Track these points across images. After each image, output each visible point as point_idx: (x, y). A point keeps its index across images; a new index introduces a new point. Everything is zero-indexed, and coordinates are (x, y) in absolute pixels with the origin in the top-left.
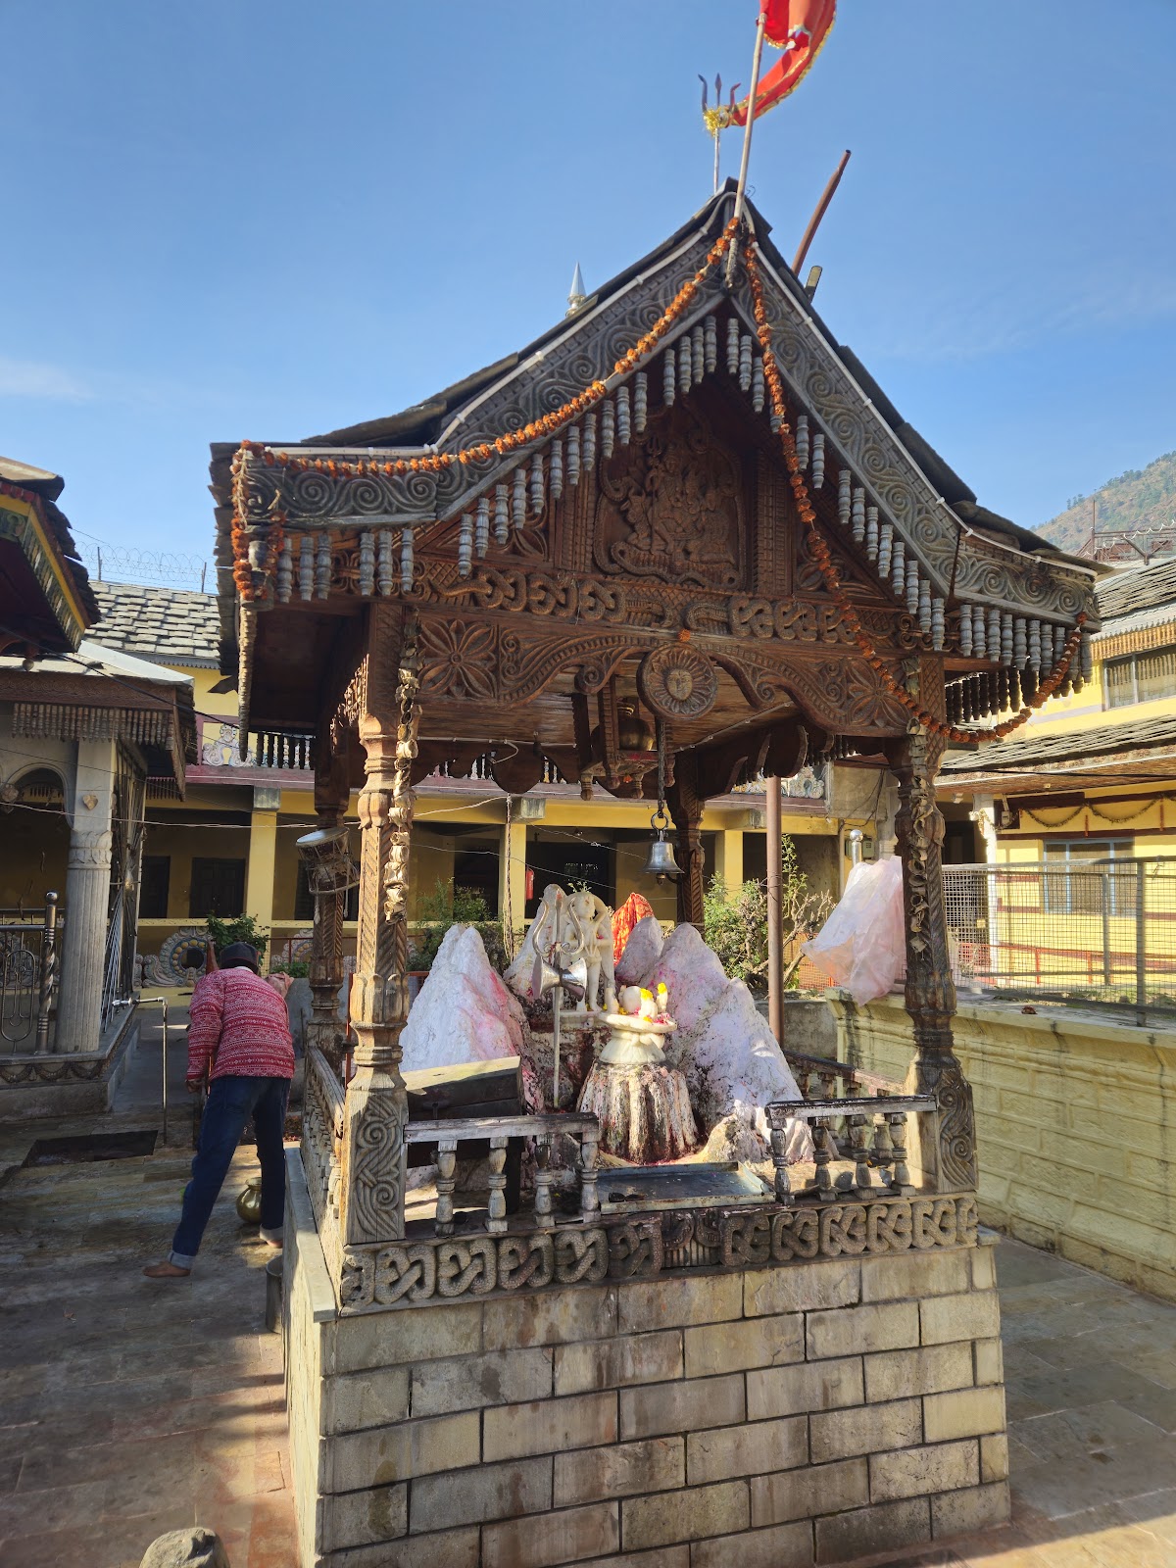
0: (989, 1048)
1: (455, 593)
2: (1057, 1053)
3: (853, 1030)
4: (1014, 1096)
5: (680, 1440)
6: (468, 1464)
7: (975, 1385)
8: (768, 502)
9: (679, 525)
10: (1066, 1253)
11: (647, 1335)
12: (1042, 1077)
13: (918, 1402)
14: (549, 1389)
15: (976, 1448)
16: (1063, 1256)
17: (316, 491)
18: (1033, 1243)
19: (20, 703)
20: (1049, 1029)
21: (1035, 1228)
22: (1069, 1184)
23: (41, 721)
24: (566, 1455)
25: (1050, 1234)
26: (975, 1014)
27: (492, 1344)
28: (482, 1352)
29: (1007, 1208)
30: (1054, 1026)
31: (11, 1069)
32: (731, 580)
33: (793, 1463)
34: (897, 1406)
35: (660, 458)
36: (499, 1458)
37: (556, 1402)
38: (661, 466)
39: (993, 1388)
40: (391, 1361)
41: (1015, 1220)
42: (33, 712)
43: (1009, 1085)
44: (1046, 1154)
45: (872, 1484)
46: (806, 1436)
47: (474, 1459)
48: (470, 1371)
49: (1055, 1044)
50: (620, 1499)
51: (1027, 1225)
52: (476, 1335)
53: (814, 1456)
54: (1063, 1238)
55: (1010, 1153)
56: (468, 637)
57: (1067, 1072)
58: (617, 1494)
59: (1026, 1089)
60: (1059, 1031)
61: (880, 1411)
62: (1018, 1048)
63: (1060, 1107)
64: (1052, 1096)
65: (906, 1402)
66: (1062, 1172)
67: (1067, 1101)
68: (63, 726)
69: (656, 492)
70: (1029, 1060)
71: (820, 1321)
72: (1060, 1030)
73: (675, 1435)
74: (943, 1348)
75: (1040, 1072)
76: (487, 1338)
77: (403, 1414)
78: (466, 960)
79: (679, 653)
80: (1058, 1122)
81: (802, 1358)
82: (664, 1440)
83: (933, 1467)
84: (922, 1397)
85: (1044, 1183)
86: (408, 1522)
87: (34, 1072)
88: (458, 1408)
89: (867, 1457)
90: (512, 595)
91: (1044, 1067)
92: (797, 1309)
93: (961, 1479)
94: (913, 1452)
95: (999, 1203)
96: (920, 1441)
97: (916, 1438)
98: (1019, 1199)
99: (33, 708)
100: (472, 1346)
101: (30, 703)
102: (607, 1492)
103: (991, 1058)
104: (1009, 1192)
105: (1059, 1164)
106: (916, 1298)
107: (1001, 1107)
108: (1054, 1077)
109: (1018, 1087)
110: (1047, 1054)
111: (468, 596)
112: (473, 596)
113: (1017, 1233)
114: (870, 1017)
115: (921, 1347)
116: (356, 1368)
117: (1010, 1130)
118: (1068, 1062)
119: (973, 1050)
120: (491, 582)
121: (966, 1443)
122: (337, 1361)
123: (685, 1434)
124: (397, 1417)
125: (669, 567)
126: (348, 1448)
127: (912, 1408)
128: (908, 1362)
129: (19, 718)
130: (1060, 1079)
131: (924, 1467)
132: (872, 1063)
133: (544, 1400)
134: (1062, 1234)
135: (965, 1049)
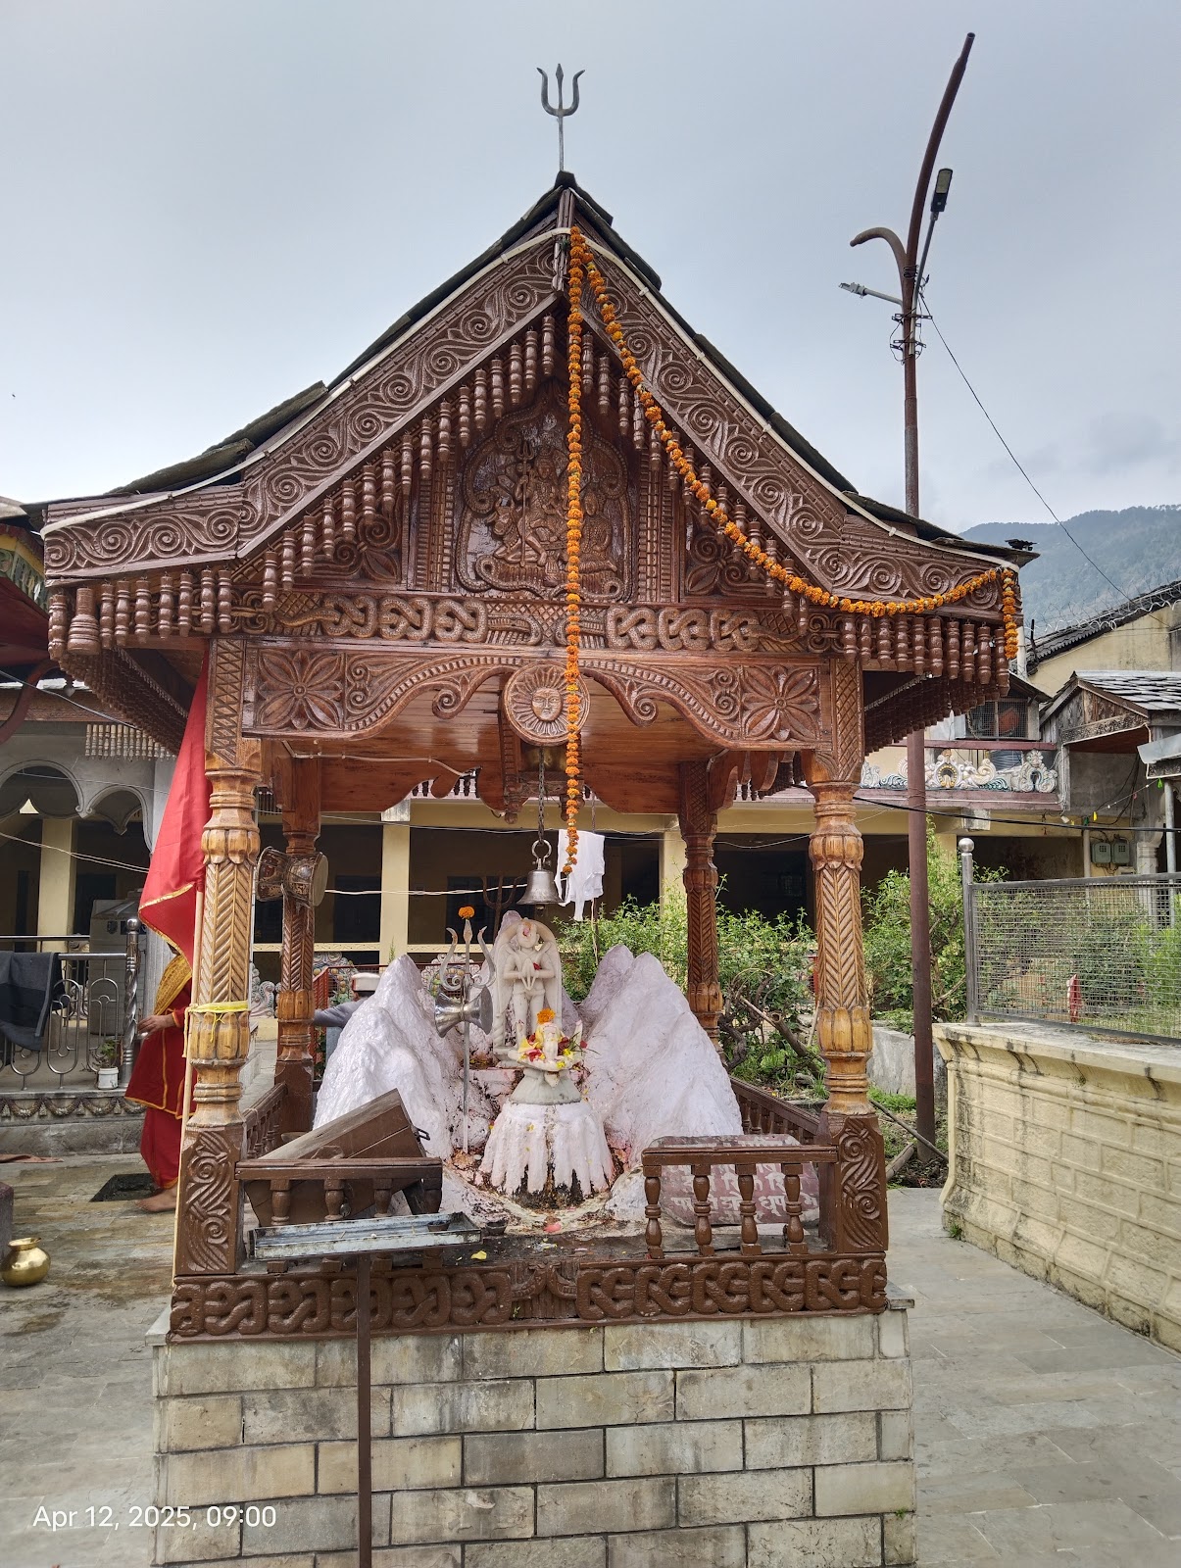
0: (1090, 1097)
1: (299, 623)
2: (1154, 1102)
3: (963, 1075)
4: (1115, 1152)
5: (530, 1491)
6: (302, 1493)
7: (879, 1458)
8: (652, 501)
9: (552, 533)
10: (1163, 1338)
11: (494, 1382)
12: (1141, 1130)
13: (809, 1472)
14: (387, 1427)
15: (879, 1525)
16: (1159, 1341)
17: (116, 539)
18: (1130, 1324)
19: (92, 724)
20: (1143, 1074)
21: (1132, 1307)
22: (1167, 1257)
23: (113, 742)
24: (405, 1494)
25: (1146, 1315)
26: (1073, 1056)
27: (326, 1380)
28: (316, 1386)
29: (1106, 1283)
30: (1148, 1070)
31: (96, 1102)
32: (613, 589)
33: (658, 1523)
34: (782, 1475)
35: (532, 463)
36: (333, 1492)
37: (396, 1442)
38: (531, 472)
39: (901, 1463)
40: (224, 1388)
41: (1114, 1298)
42: (104, 733)
43: (1109, 1140)
44: (1144, 1221)
45: (751, 1554)
46: (673, 1499)
47: (310, 1490)
48: (304, 1405)
49: (1153, 1093)
50: (463, 1543)
51: (1123, 1304)
52: (310, 1371)
53: (681, 1518)
54: (1159, 1320)
55: (1111, 1219)
56: (312, 666)
57: (1165, 1125)
58: (459, 1538)
59: (1125, 1145)
60: (1153, 1076)
61: (761, 1479)
62: (1118, 1097)
63: (1159, 1166)
64: (1152, 1153)
65: (794, 1472)
66: (1160, 1241)
67: (1166, 1159)
68: (135, 746)
69: (528, 500)
70: (1128, 1111)
71: (693, 1380)
72: (1155, 1075)
73: (525, 1484)
74: (841, 1419)
75: (1139, 1125)
76: (321, 1374)
77: (237, 1439)
78: (387, 993)
79: (546, 670)
80: (1157, 1184)
81: (671, 1418)
82: (512, 1489)
83: (825, 1542)
84: (813, 1467)
85: (1143, 1255)
86: (241, 1543)
87: (118, 1105)
88: (293, 1439)
89: (745, 1526)
90: (362, 621)
91: (1143, 1119)
92: (666, 1366)
93: (859, 1558)
94: (800, 1524)
95: (1099, 1277)
96: (810, 1513)
97: (804, 1508)
98: (1119, 1273)
99: (104, 729)
100: (306, 1380)
101: (101, 723)
102: (448, 1535)
103: (1092, 1109)
104: (1110, 1264)
105: (1159, 1234)
106: (811, 1365)
107: (1102, 1166)
108: (1151, 1131)
109: (1117, 1142)
110: (1146, 1104)
111: (315, 625)
112: (320, 624)
113: (1114, 1313)
114: (978, 1059)
115: (812, 1415)
116: (190, 1392)
117: (1111, 1193)
118: (1164, 1113)
119: (1075, 1098)
120: (339, 609)
121: (866, 1520)
122: (170, 1384)
123: (534, 1485)
124: (229, 1442)
125: (543, 579)
126: (179, 1466)
127: (801, 1479)
128: (797, 1430)
129: (91, 739)
130: (1159, 1134)
131: (814, 1541)
132: (981, 1113)
133: (382, 1438)
134: (1157, 1314)
135: (1067, 1097)
